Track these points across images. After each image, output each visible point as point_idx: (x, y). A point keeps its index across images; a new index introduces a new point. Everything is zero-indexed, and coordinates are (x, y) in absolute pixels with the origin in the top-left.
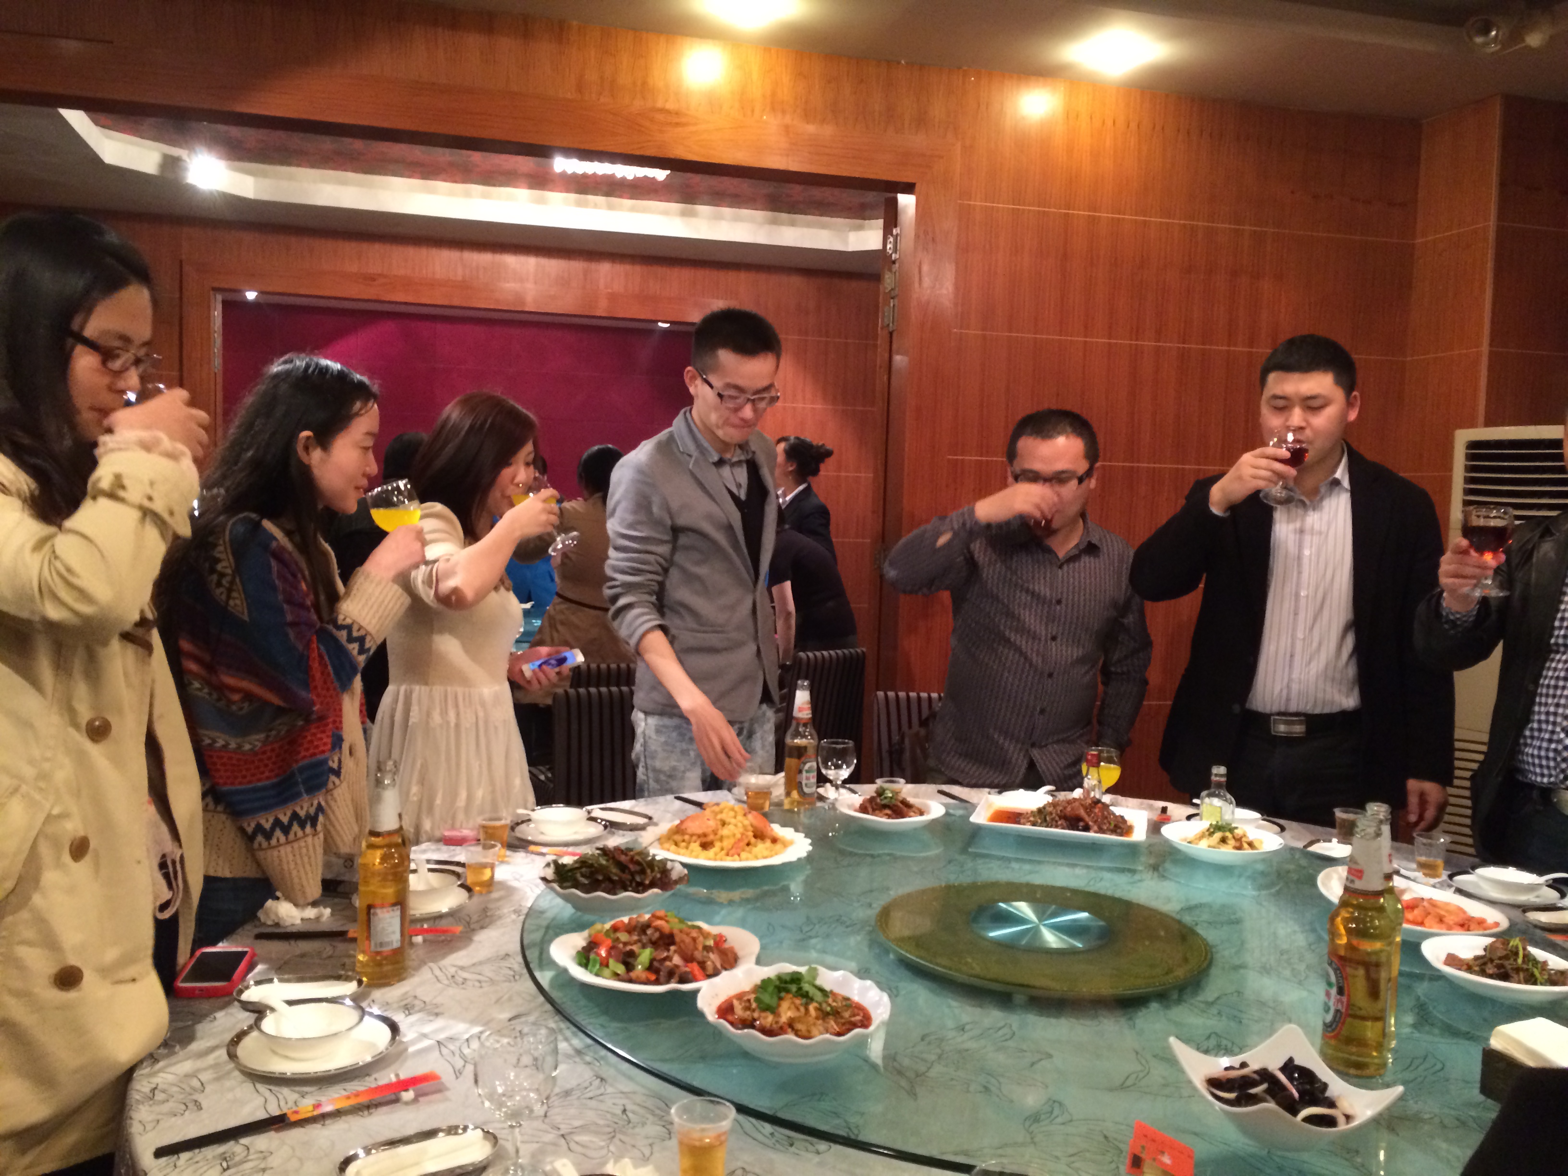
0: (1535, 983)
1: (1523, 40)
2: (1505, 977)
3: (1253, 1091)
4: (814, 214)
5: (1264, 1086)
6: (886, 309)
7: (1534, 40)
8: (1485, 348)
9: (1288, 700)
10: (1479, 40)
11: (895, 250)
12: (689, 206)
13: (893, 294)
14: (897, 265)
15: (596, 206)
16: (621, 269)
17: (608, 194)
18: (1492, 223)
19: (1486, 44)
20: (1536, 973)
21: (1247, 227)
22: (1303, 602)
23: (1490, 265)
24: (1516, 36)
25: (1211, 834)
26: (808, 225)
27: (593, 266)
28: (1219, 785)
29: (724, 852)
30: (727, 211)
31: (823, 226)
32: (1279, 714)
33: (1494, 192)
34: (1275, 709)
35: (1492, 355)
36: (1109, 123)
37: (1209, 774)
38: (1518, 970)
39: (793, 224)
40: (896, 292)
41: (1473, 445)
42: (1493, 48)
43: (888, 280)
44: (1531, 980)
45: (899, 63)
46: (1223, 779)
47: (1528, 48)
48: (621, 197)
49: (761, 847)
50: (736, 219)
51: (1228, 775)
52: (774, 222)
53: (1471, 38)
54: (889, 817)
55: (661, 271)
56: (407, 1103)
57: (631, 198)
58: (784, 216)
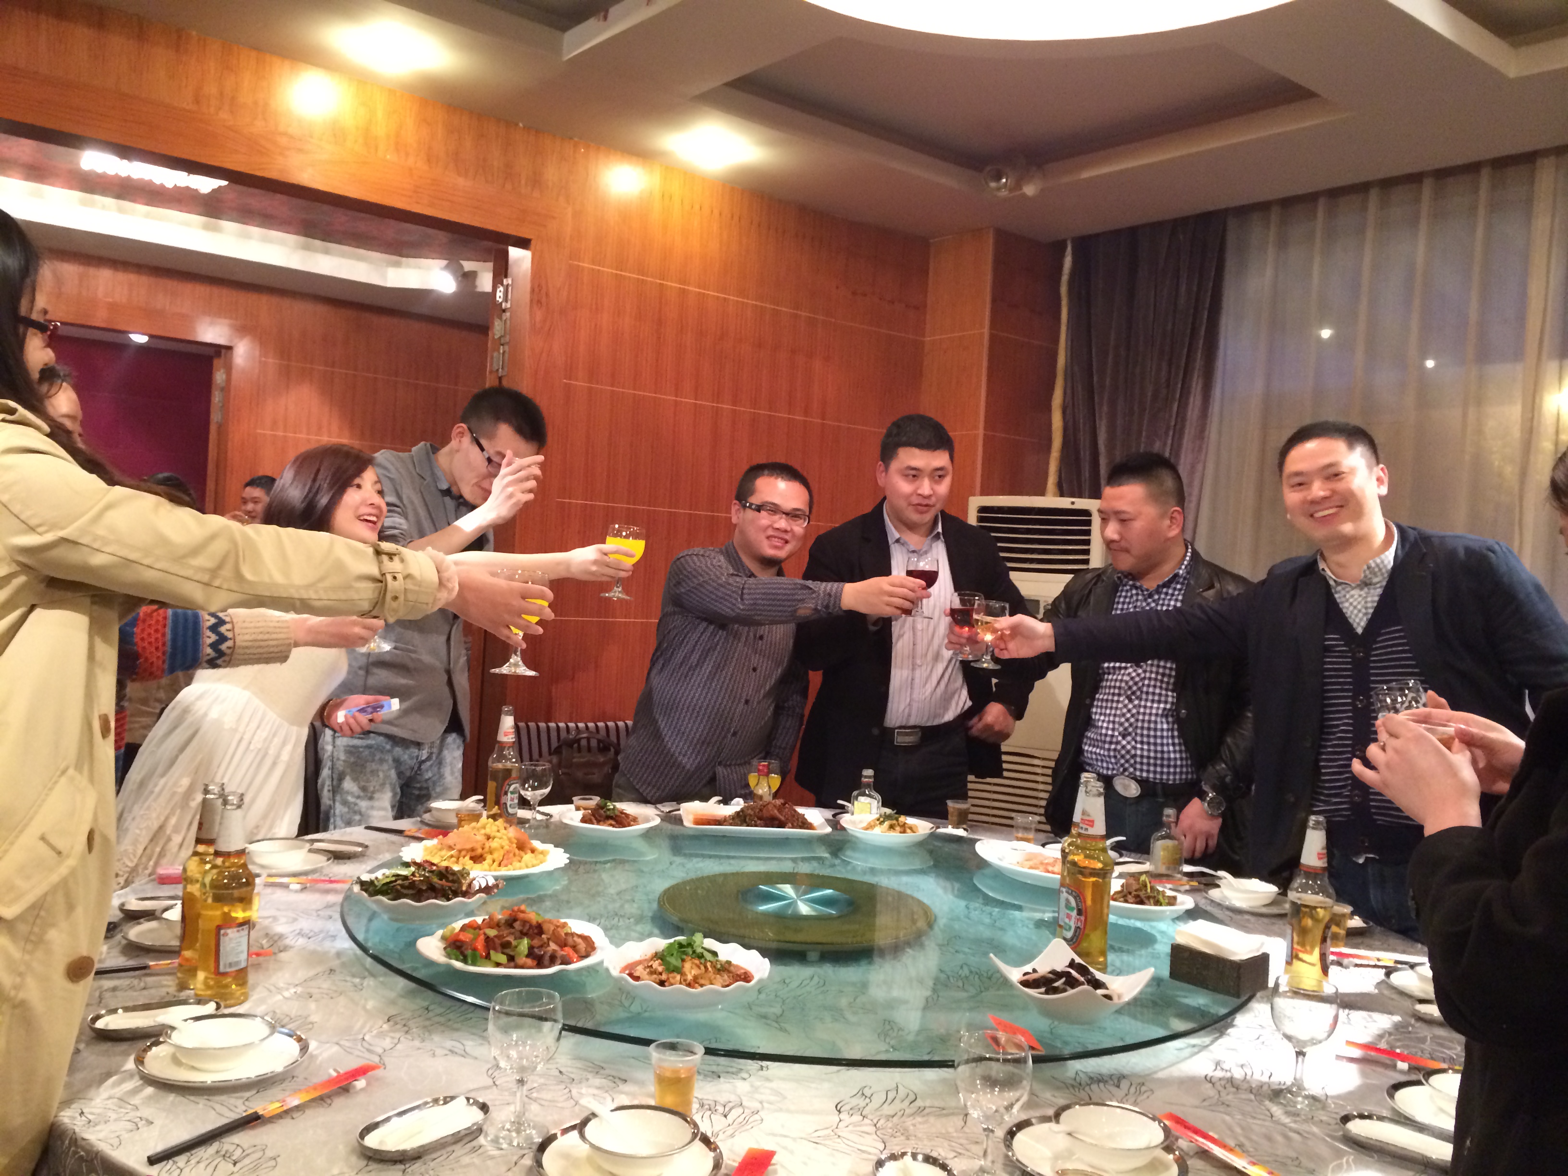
0: (1161, 905)
1: (1021, 189)
2: (1141, 902)
3: (1056, 984)
4: (350, 245)
5: (1063, 980)
6: (495, 354)
7: (1030, 190)
8: (981, 432)
9: (909, 715)
10: (993, 185)
11: (506, 299)
12: (213, 220)
13: (502, 341)
14: (508, 314)
15: (104, 207)
16: (122, 277)
17: (119, 196)
18: (986, 331)
19: (999, 189)
20: (1161, 897)
21: (803, 314)
22: (919, 634)
23: (985, 364)
24: (1018, 185)
25: (881, 823)
26: (343, 255)
27: (92, 271)
28: (868, 786)
29: (496, 864)
30: (255, 231)
31: (360, 259)
32: (900, 727)
33: (988, 306)
34: (897, 725)
35: (986, 438)
36: (697, 207)
37: (861, 776)
38: (1149, 898)
39: (327, 252)
40: (507, 339)
41: (983, 509)
42: (1004, 193)
43: (498, 328)
44: (1158, 903)
45: (517, 125)
46: (872, 780)
47: (1024, 195)
48: (134, 201)
49: (528, 857)
50: (265, 240)
51: (875, 776)
52: (306, 248)
53: (987, 183)
54: (613, 826)
55: (172, 284)
56: (362, 1090)
57: (147, 205)
58: (317, 243)
